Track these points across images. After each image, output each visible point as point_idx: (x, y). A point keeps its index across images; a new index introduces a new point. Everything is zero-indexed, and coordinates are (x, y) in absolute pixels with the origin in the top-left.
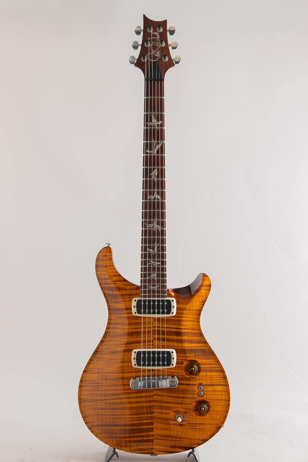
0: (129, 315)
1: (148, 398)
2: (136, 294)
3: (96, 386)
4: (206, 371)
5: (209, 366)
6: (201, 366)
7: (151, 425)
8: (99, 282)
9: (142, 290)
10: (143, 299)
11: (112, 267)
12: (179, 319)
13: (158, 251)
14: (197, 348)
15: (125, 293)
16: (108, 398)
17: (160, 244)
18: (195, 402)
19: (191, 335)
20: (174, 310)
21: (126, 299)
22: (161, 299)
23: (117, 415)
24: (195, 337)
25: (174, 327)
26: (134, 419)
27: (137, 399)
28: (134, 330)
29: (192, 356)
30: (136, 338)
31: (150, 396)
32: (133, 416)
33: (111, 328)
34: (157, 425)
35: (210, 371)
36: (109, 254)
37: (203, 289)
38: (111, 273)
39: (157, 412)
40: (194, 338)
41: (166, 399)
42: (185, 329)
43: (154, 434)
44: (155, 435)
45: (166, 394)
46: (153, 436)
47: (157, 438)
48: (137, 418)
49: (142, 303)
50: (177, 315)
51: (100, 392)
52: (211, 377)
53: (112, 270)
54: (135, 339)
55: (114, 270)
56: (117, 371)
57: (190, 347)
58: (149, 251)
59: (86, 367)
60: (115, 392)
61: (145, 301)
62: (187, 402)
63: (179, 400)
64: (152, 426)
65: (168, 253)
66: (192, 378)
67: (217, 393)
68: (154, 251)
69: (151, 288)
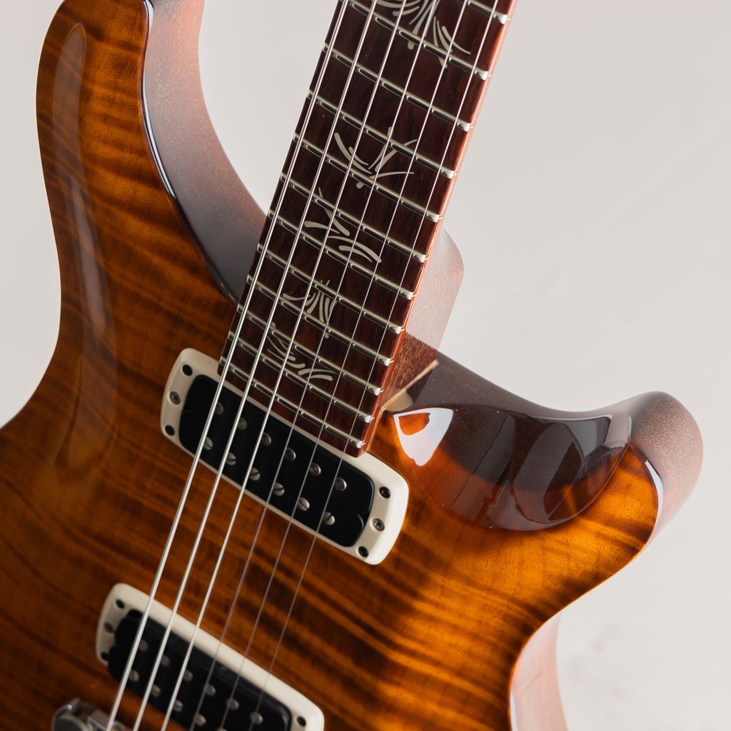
2: (208, 337)
10: (223, 382)
12: (395, 592)
13: (392, 183)
17: (413, 146)
19: (438, 696)
20: (377, 539)
22: (318, 441)
49: (215, 405)
50: (390, 569)
55: (130, 138)
58: (334, 150)
68: (366, 167)
69: (284, 358)
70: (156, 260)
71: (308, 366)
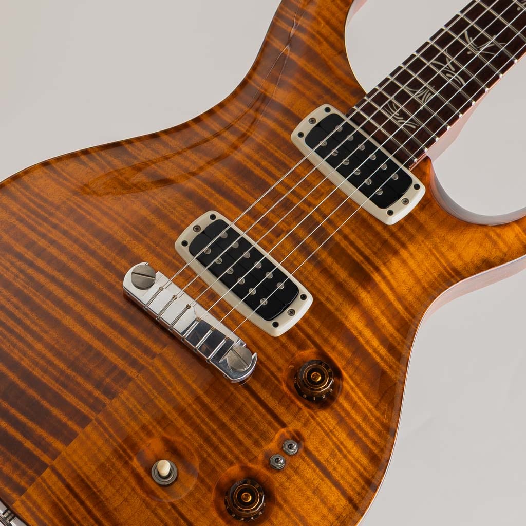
0: (279, 130)
1: (136, 349)
3: (38, 215)
4: (341, 421)
5: (359, 420)
6: (341, 399)
7: (78, 424)
10: (347, 120)
12: (393, 242)
13: (486, 56)
14: (370, 351)
15: (317, 77)
16: (40, 263)
17: (503, 45)
18: (244, 468)
19: (383, 308)
20: (400, 209)
21: (308, 93)
22: (391, 157)
23: (20, 322)
24: (390, 321)
25: (362, 249)
26: (50, 369)
27: (107, 327)
28: (258, 171)
29: (341, 354)
30: (246, 191)
31: (146, 350)
32: (57, 362)
34: (94, 436)
35: (352, 434)
38: (328, 9)
39: (123, 403)
40: (384, 320)
41: (178, 393)
42: (384, 278)
43: (63, 453)
44: (64, 459)
45: (190, 382)
46: (55, 455)
47: (60, 471)
48: (62, 372)
49: (338, 128)
50: (395, 230)
51: (33, 236)
52: (340, 450)
54: (243, 192)
56: (127, 221)
57: (356, 328)
58: (463, 38)
59: (59, 159)
60: (72, 265)
62: (224, 450)
63: (207, 424)
64: (75, 428)
65: (505, 79)
66: (292, 401)
67: (316, 501)
68: (476, 47)
69: (393, 113)
71: (406, 119)
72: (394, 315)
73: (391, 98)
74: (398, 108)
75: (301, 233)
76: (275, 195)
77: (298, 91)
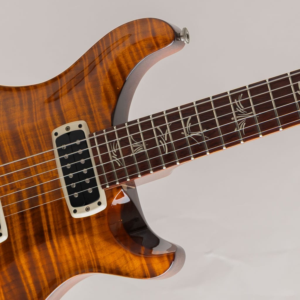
0: (50, 122)
2: (94, 124)
8: (101, 40)
9: (103, 132)
10: (87, 139)
11: (136, 57)
12: (69, 229)
13: (192, 141)
14: (25, 284)
15: (90, 100)
17: (206, 139)
19: (45, 263)
20: (82, 212)
21: (79, 107)
22: (97, 176)
24: (45, 273)
25: (51, 223)
28: (24, 143)
30: (11, 152)
33: (20, 97)
36: (160, 42)
37: (141, 260)
40: (42, 271)
42: (53, 247)
49: (78, 142)
50: (75, 222)
53: (129, 58)
55: (131, 63)
57: (22, 268)
58: (185, 121)
61: (84, 145)
65: (194, 162)
68: (189, 131)
69: (113, 150)
70: (103, 95)
71: (118, 157)
72: (50, 270)
73: (118, 139)
74: (118, 147)
75: (24, 194)
76: (25, 163)
77: (75, 103)
